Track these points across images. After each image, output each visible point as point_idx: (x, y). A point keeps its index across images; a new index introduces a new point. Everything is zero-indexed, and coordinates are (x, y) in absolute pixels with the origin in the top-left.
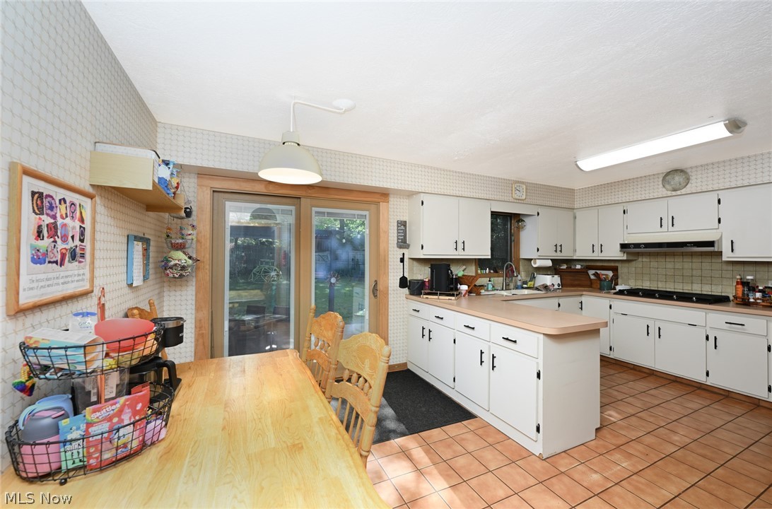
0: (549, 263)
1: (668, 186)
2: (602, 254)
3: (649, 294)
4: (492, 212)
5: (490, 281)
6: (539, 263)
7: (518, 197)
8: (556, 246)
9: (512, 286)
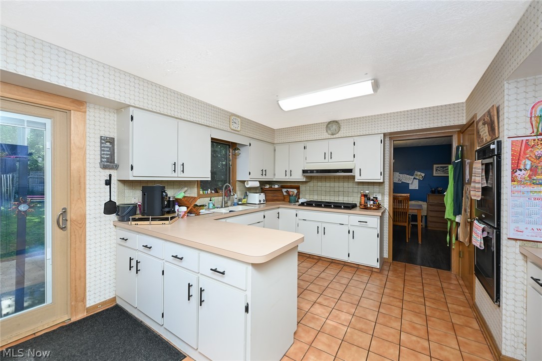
0: (257, 184)
1: (329, 132)
2: (291, 178)
3: (319, 204)
4: (212, 139)
5: (211, 200)
6: (250, 184)
7: (234, 128)
8: (262, 171)
9: (229, 203)
